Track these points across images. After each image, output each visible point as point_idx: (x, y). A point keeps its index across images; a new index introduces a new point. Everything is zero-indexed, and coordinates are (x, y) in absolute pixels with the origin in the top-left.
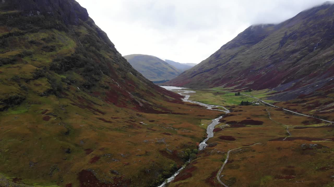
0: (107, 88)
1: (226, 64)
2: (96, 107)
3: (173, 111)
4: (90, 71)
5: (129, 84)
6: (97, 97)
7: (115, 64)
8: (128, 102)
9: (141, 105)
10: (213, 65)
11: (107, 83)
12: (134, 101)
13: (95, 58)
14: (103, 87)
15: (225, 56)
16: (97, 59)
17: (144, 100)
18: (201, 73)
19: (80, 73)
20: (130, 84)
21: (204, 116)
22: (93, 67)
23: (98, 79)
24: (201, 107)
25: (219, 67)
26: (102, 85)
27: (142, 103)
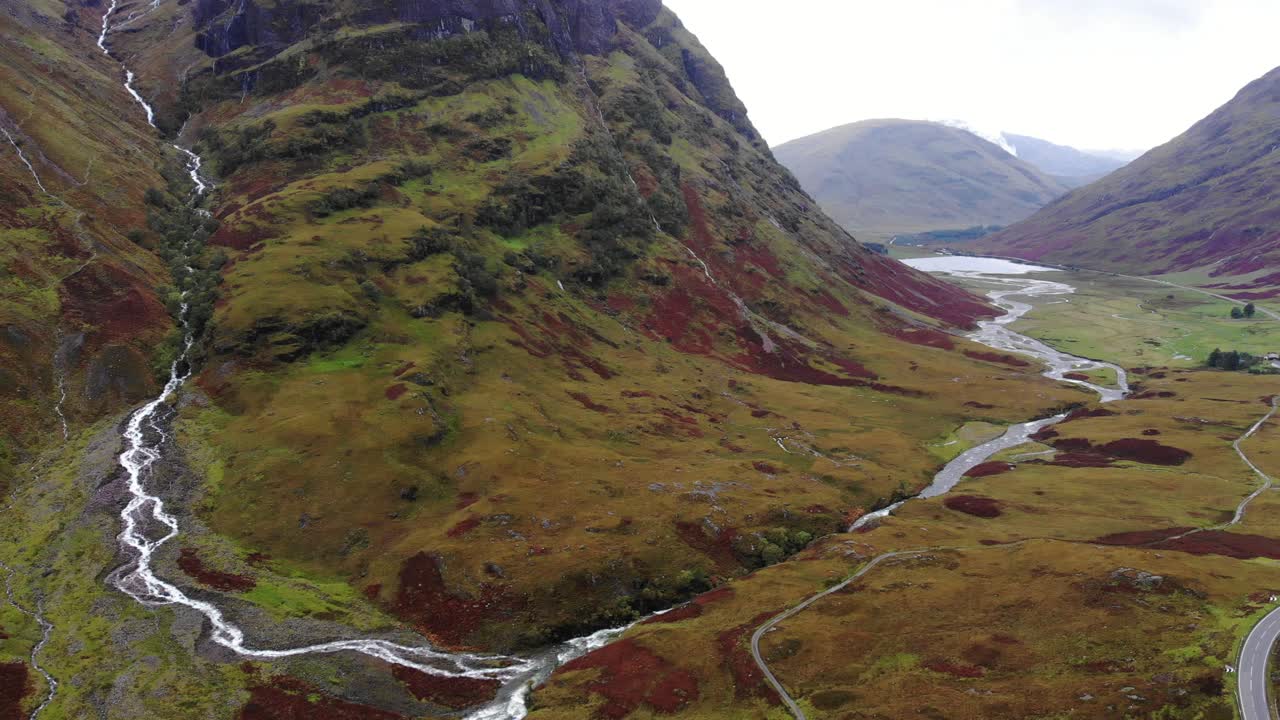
0: (661, 282)
1: (1243, 170)
2: (597, 351)
3: (884, 378)
4: (611, 222)
5: (748, 266)
6: (614, 313)
7: (713, 192)
8: (722, 334)
9: (769, 346)
10: (1192, 171)
11: (664, 265)
12: (746, 333)
13: (642, 172)
14: (648, 278)
15: (1248, 133)
16: (650, 176)
17: (789, 327)
18: (1132, 203)
19: (575, 233)
20: (753, 267)
21: (989, 407)
22: (623, 210)
23: (634, 250)
24: (1017, 368)
25: (1213, 182)
26: (646, 271)
27: (775, 338)
